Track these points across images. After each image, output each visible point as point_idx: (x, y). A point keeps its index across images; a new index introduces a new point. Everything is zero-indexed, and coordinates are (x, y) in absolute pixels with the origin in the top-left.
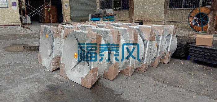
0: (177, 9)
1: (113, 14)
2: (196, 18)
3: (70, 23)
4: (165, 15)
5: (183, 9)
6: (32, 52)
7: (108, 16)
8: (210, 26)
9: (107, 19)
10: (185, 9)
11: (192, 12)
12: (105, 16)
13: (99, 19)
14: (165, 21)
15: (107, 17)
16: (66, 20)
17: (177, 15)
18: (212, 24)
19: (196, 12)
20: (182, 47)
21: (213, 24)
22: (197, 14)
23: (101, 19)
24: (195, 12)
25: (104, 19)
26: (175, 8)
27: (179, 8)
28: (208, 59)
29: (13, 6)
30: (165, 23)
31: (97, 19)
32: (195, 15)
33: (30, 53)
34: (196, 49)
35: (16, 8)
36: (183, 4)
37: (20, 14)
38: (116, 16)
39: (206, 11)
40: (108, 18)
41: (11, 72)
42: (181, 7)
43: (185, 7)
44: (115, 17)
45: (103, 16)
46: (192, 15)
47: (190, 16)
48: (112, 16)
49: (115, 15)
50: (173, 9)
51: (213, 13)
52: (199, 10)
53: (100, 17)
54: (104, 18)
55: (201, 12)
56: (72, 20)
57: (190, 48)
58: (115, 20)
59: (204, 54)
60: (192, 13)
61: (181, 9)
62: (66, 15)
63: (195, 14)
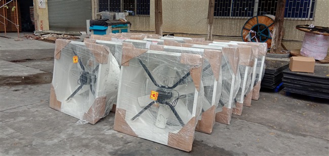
0: (223, 17)
1: (126, 21)
2: (253, 31)
3: (49, 33)
4: (211, 26)
5: (231, 17)
6: (19, 89)
7: (119, 24)
8: (275, 43)
9: (117, 29)
10: (234, 17)
11: (247, 22)
12: (115, 24)
13: (105, 28)
14: (210, 34)
15: (117, 26)
16: (42, 28)
17: (223, 26)
18: (277, 40)
19: (253, 23)
20: (273, 75)
21: (279, 40)
22: (254, 26)
23: (109, 28)
24: (251, 22)
25: (113, 28)
26: (220, 16)
27: (226, 16)
28: (312, 91)
30: (210, 37)
31: (102, 28)
32: (251, 27)
33: (16, 91)
34: (293, 78)
36: (231, 11)
38: (131, 24)
39: (266, 22)
40: (119, 27)
41: (11, 131)
42: (229, 15)
43: (234, 16)
44: (128, 25)
45: (112, 24)
46: (247, 27)
47: (244, 28)
48: (124, 24)
49: (128, 23)
50: (217, 17)
51: (278, 25)
52: (257, 21)
53: (107, 25)
54: (113, 26)
55: (260, 23)
56: (51, 27)
57: (284, 76)
58: (129, 30)
59: (305, 84)
60: (248, 24)
61: (228, 17)
62: (40, 19)
63: (252, 25)
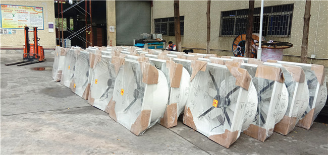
2: (239, 47)
9: (153, 46)
12: (151, 42)
13: (143, 45)
23: (146, 45)
24: (238, 39)
25: (149, 45)
29: (49, 28)
35: (53, 31)
37: (57, 37)
40: (155, 44)
45: (148, 42)
46: (235, 43)
48: (160, 42)
49: (164, 41)
52: (242, 38)
62: (110, 39)
63: (238, 42)
